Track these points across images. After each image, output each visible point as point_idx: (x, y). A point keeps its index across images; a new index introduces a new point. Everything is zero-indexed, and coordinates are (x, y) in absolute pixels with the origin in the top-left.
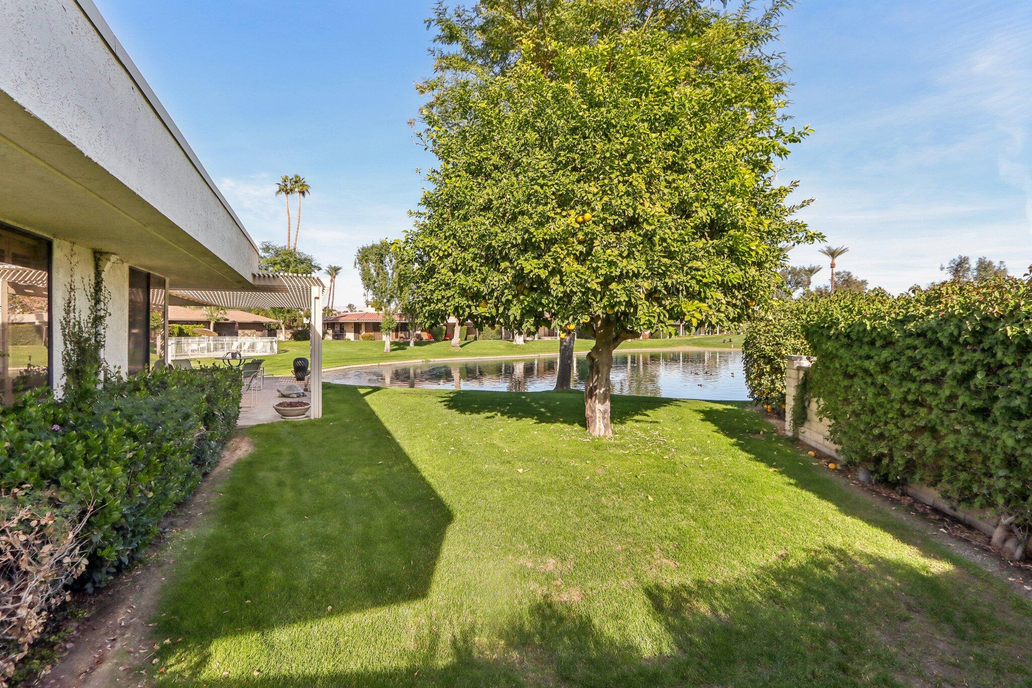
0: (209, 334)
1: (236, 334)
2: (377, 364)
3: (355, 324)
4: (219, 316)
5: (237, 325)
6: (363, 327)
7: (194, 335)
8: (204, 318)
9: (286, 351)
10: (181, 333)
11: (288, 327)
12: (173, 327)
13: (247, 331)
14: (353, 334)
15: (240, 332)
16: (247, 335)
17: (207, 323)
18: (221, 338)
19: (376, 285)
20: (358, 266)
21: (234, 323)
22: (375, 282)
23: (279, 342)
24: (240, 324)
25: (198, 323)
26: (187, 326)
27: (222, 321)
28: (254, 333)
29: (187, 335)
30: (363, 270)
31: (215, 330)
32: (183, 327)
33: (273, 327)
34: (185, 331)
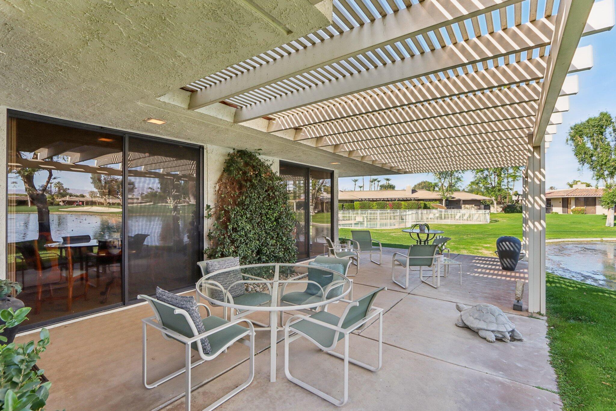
0: (442, 208)
1: (461, 208)
2: (599, 239)
3: (563, 199)
4: (448, 196)
5: (462, 202)
6: (573, 202)
7: (433, 208)
8: (439, 197)
9: (496, 221)
10: (426, 207)
11: (499, 203)
12: (421, 203)
13: (467, 206)
14: (561, 209)
15: (463, 206)
16: (467, 208)
17: (440, 201)
18: (449, 211)
19: (593, 158)
20: (570, 142)
21: (459, 201)
22: (592, 155)
23: (491, 214)
24: (464, 201)
25: (436, 200)
26: (429, 202)
27: (450, 199)
28: (472, 207)
29: (429, 208)
30: (577, 145)
31: (446, 205)
32: (427, 203)
33: (488, 203)
34: (428, 206)
